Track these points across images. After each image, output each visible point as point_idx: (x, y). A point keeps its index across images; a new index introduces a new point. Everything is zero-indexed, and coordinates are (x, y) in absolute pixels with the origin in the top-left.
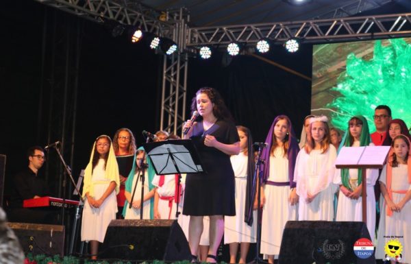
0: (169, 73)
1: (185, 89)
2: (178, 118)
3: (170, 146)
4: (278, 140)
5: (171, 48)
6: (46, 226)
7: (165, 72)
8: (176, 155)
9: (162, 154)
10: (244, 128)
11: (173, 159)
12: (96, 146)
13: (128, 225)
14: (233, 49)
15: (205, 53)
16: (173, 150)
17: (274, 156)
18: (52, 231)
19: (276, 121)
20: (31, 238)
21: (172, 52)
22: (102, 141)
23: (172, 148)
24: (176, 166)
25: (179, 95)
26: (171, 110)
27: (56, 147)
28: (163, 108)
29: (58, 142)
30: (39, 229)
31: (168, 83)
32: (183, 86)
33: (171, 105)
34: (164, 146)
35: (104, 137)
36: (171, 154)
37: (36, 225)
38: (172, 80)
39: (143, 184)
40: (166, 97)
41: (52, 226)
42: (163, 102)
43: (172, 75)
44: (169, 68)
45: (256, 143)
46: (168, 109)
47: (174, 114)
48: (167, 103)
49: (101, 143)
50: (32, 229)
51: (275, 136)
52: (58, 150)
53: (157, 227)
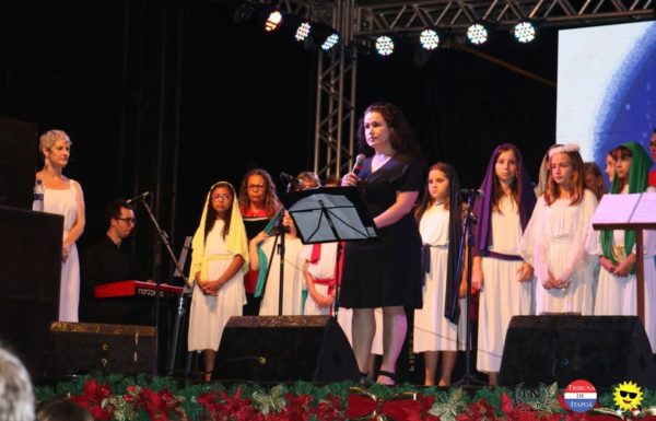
0: (327, 79)
1: (353, 104)
2: (342, 152)
3: (323, 197)
4: (504, 185)
5: (329, 39)
6: (127, 328)
7: (320, 78)
8: (334, 211)
9: (310, 210)
10: (444, 165)
11: (328, 217)
12: (211, 198)
13: (256, 325)
14: (429, 40)
15: (385, 46)
16: (328, 204)
17: (500, 212)
18: (137, 335)
19: (498, 155)
20: (105, 347)
21: (331, 45)
22: (220, 191)
23: (327, 200)
24: (333, 229)
25: (344, 115)
26: (330, 139)
27: (143, 201)
28: (318, 136)
30: (116, 332)
31: (325, 96)
32: (349, 99)
33: (330, 131)
34: (314, 196)
35: (222, 185)
36: (325, 210)
37: (112, 326)
38: (333, 90)
39: (282, 258)
40: (322, 119)
41: (136, 327)
42: (318, 127)
43: (333, 82)
44: (327, 72)
46: (327, 137)
47: (336, 145)
48: (324, 128)
49: (219, 195)
50: (105, 333)
51: (497, 178)
52: (147, 206)
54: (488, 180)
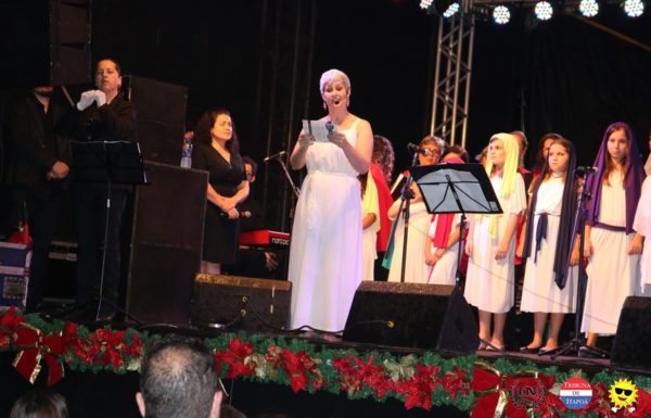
0: (446, 43)
1: (469, 68)
2: (458, 111)
3: (450, 172)
5: (451, 7)
6: (265, 281)
7: (440, 42)
8: (459, 185)
9: (438, 184)
11: (453, 191)
13: (385, 290)
14: (544, 11)
15: (502, 15)
16: (454, 178)
17: (609, 184)
18: (274, 289)
19: (610, 134)
20: (244, 299)
21: (452, 13)
23: (454, 175)
24: (458, 201)
25: (460, 77)
26: (447, 98)
27: (280, 160)
28: (436, 95)
29: (283, 152)
30: (255, 286)
31: (444, 59)
32: (466, 62)
33: (448, 91)
34: (442, 171)
36: (451, 184)
37: (252, 280)
38: (451, 53)
40: (440, 80)
41: (274, 281)
42: (436, 87)
43: (451, 46)
44: (447, 37)
45: (580, 168)
46: (444, 96)
47: (452, 104)
48: (442, 88)
50: (245, 286)
51: (609, 155)
52: (283, 164)
53: (428, 296)
54: (601, 157)
